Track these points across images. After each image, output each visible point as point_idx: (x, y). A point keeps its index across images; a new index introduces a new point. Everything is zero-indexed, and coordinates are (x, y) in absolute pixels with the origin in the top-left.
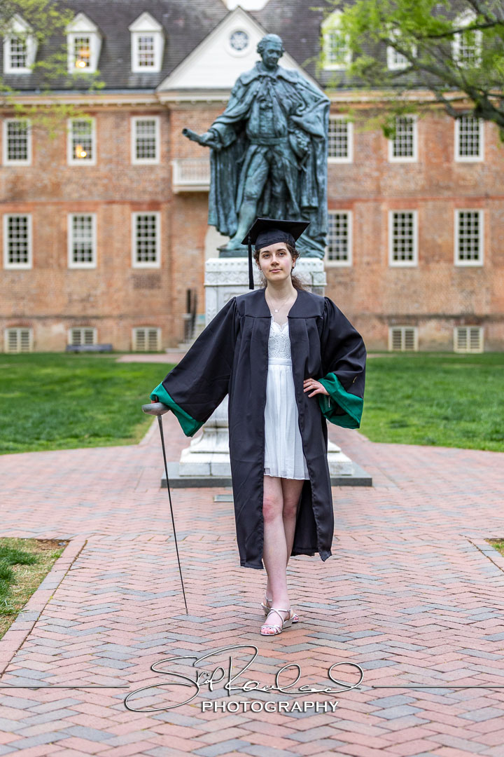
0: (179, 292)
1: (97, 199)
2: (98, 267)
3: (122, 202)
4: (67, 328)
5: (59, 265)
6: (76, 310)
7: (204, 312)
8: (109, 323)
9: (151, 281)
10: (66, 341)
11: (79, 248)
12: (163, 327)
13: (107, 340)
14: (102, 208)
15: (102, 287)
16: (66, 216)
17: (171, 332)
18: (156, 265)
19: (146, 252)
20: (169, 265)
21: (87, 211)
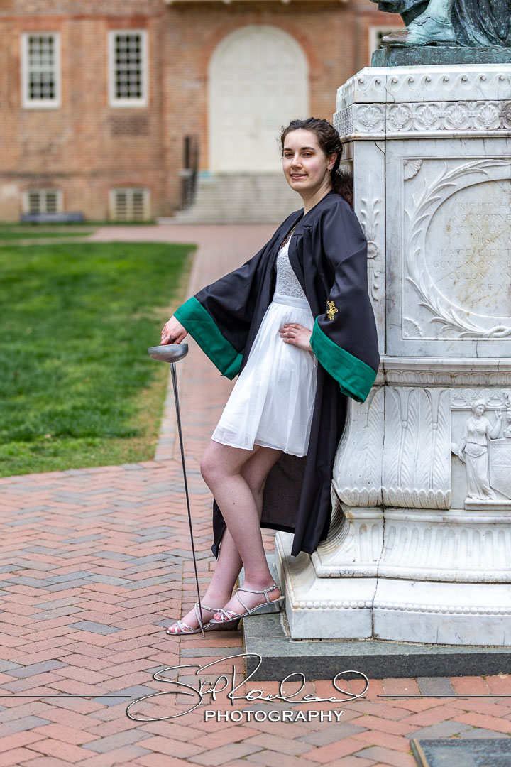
0: (174, 140)
1: (60, 12)
2: (63, 107)
3: (95, 17)
4: (21, 190)
5: (10, 104)
6: (33, 165)
7: (206, 166)
8: (78, 183)
9: (133, 125)
10: (20, 207)
11: (37, 80)
12: (152, 188)
13: (76, 207)
14: (67, 25)
15: (68, 134)
16: (17, 37)
17: (162, 195)
18: (141, 103)
19: (127, 86)
20: (160, 102)
21: (47, 29)
